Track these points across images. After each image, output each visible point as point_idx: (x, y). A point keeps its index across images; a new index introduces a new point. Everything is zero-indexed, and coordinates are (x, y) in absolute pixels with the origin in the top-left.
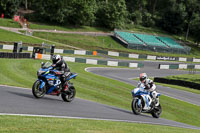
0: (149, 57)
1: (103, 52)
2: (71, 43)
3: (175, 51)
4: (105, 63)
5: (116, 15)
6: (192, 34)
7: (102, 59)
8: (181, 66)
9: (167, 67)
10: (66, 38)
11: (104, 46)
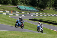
0: (27, 13)
1: (14, 12)
2: (5, 9)
3: (35, 11)
4: (15, 15)
5: (18, 1)
6: (39, 6)
7: (14, 14)
8: (36, 15)
9: (32, 16)
10: (4, 8)
11: (14, 10)
